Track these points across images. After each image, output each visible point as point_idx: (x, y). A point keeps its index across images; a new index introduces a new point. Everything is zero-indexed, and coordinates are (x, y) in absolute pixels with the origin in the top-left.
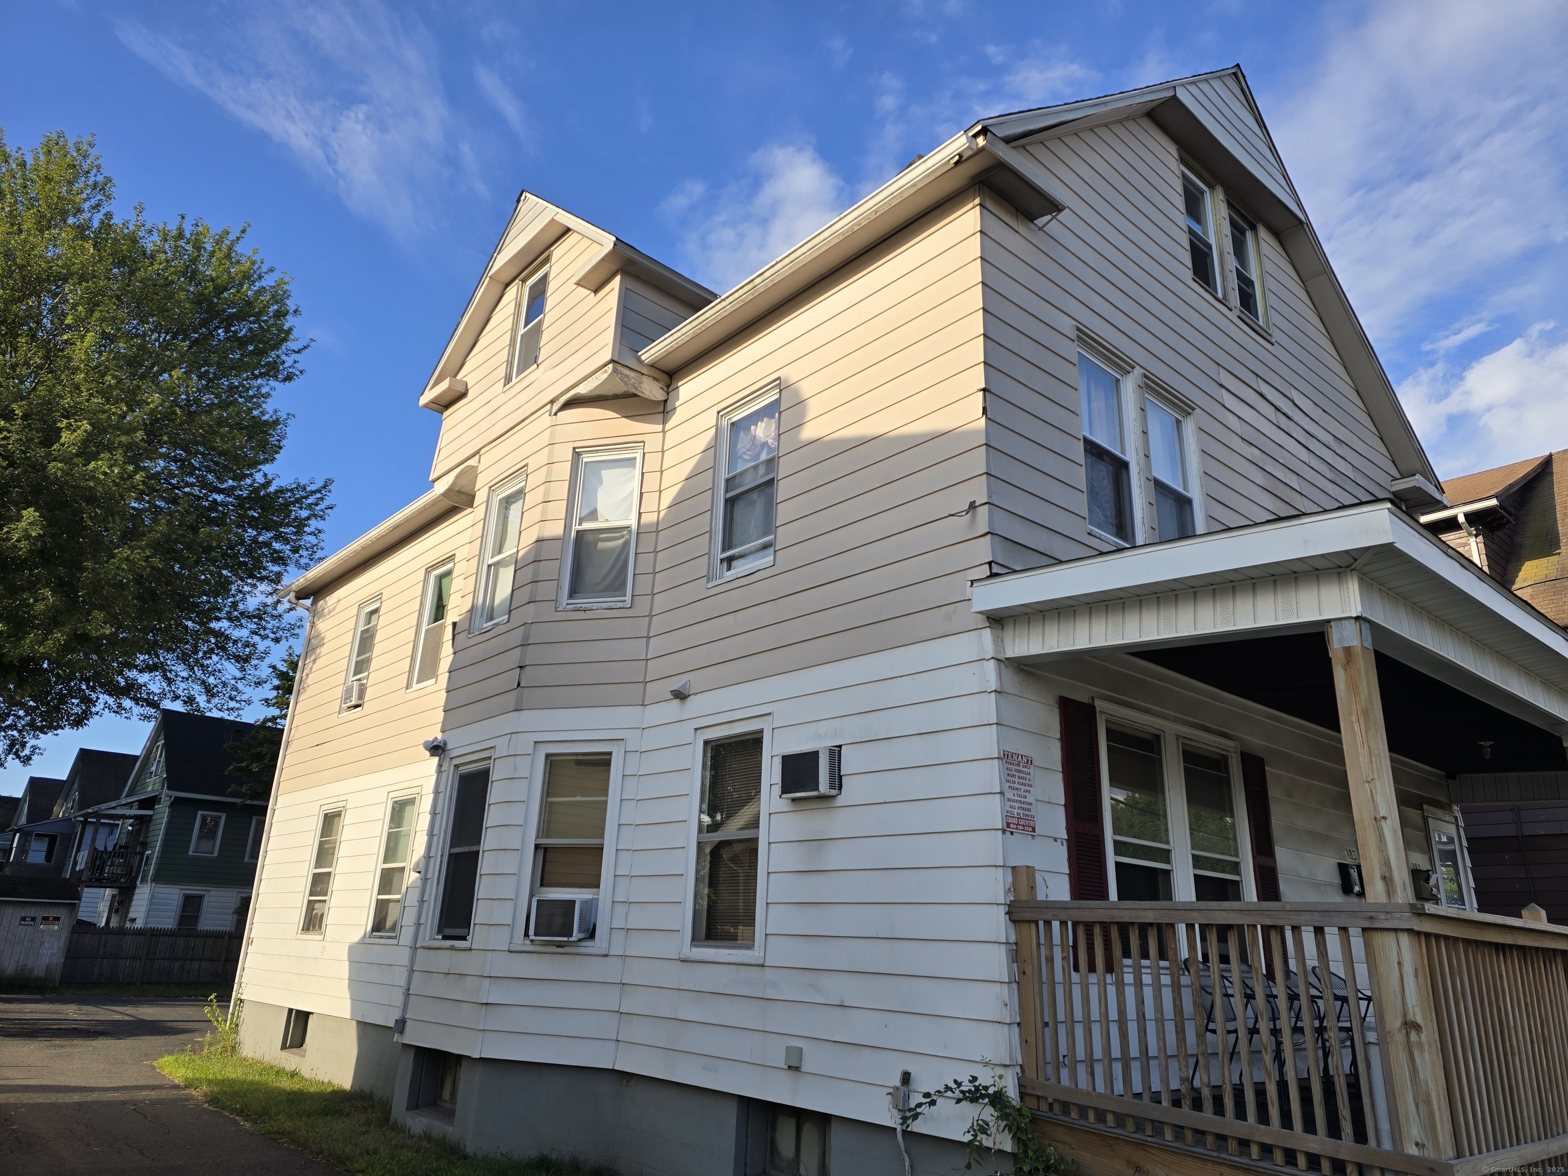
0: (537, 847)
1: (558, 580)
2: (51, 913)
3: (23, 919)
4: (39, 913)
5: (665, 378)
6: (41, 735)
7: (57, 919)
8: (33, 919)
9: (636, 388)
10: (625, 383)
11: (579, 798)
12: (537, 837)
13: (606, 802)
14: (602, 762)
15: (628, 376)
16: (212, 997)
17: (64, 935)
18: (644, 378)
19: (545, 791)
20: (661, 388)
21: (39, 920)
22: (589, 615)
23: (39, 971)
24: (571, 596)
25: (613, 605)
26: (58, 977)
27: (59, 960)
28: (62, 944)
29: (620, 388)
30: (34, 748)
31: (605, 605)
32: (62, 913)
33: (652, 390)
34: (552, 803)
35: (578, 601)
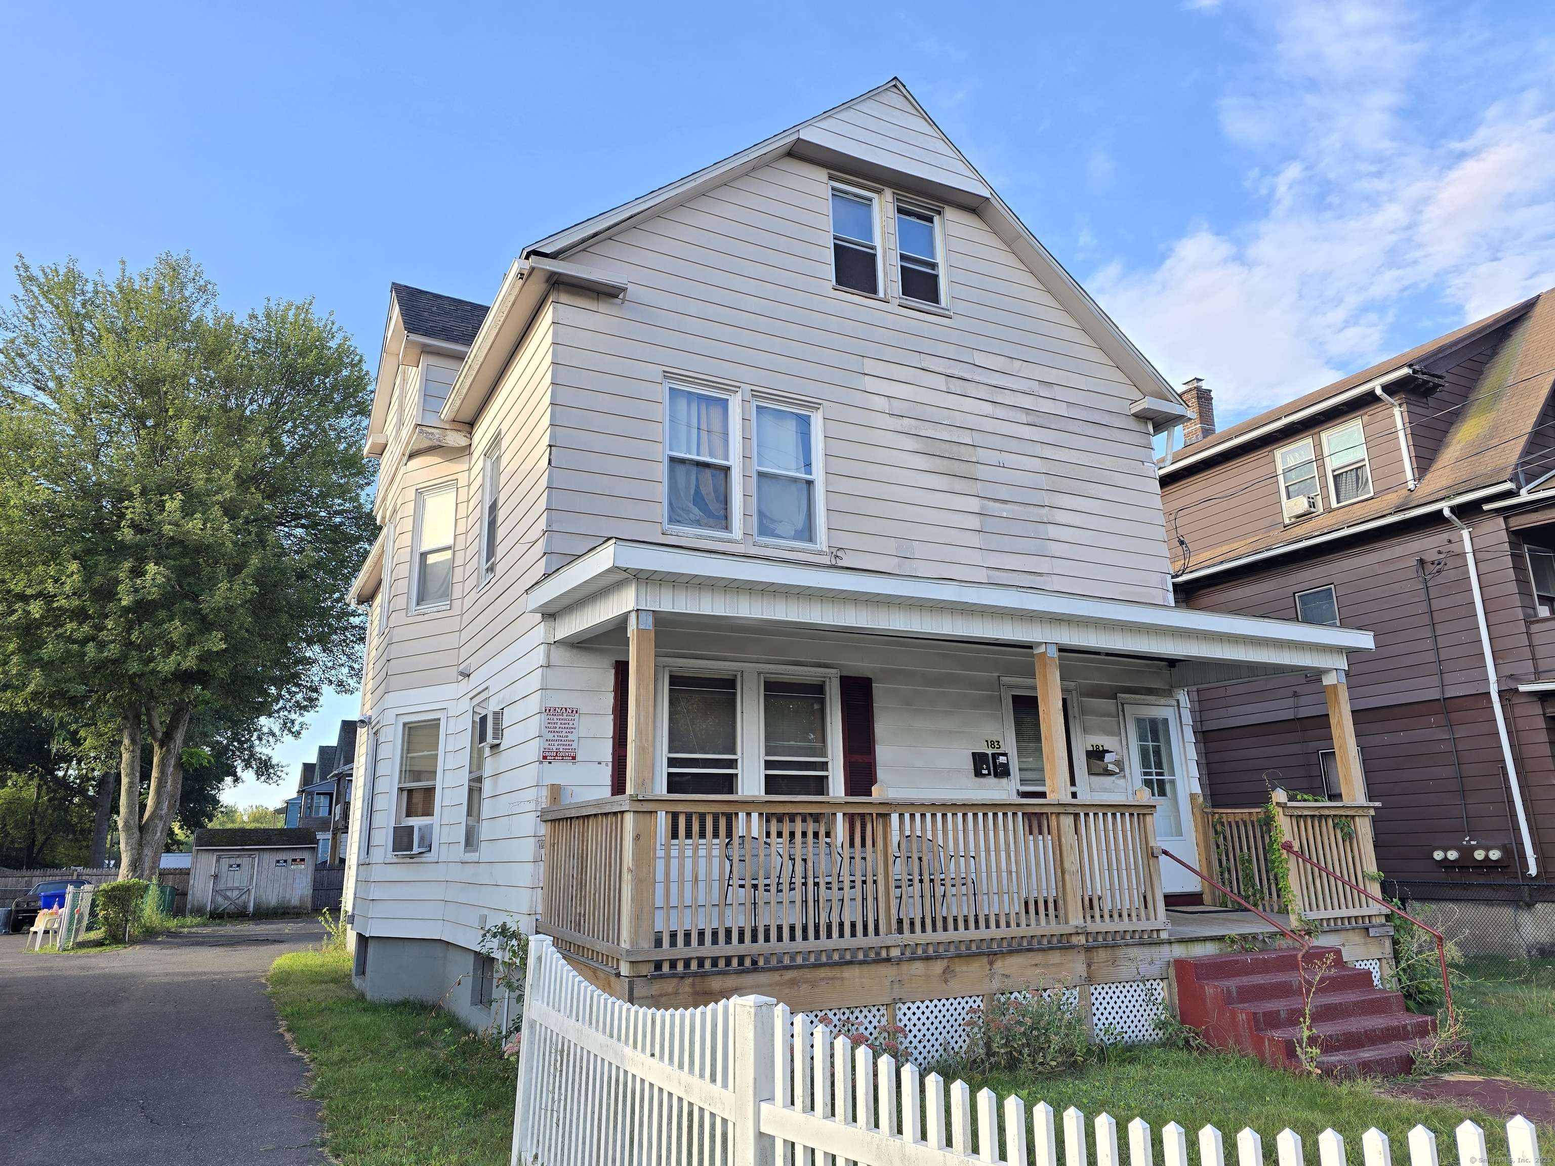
0: (401, 790)
1: (408, 593)
2: (298, 855)
3: (278, 862)
4: (289, 856)
5: (467, 427)
6: (305, 713)
7: (302, 860)
8: (285, 861)
9: (440, 441)
10: (431, 439)
11: (425, 753)
12: (400, 782)
13: (437, 755)
14: (435, 725)
15: (432, 434)
16: (325, 910)
17: (310, 871)
18: (449, 432)
19: (405, 748)
20: (465, 436)
21: (290, 861)
22: (426, 617)
23: (295, 901)
24: (418, 604)
25: (440, 608)
26: (309, 905)
27: (308, 892)
28: (309, 880)
29: (427, 443)
30: (302, 725)
31: (435, 609)
32: (305, 855)
33: (456, 439)
34: (411, 758)
35: (423, 607)
